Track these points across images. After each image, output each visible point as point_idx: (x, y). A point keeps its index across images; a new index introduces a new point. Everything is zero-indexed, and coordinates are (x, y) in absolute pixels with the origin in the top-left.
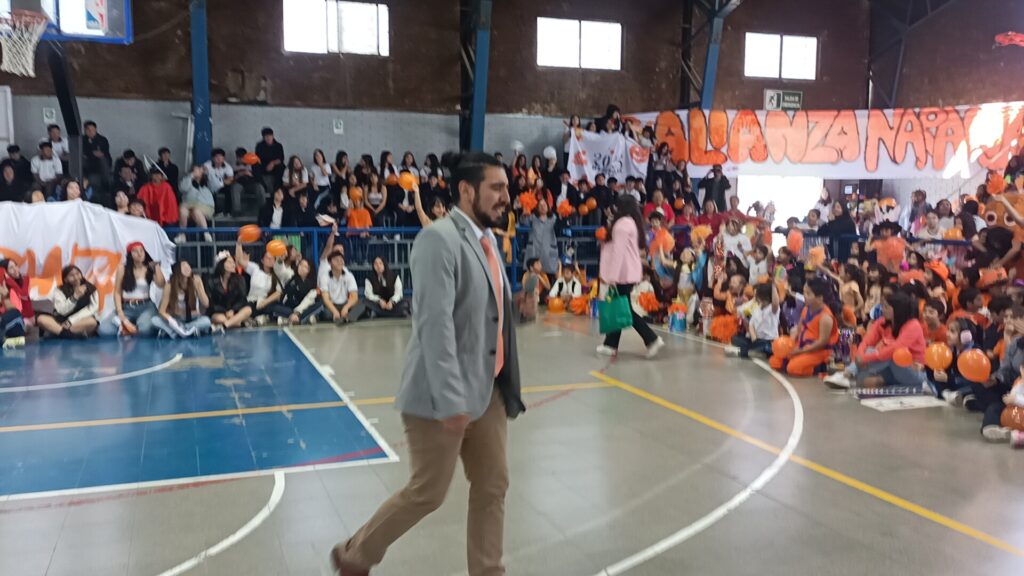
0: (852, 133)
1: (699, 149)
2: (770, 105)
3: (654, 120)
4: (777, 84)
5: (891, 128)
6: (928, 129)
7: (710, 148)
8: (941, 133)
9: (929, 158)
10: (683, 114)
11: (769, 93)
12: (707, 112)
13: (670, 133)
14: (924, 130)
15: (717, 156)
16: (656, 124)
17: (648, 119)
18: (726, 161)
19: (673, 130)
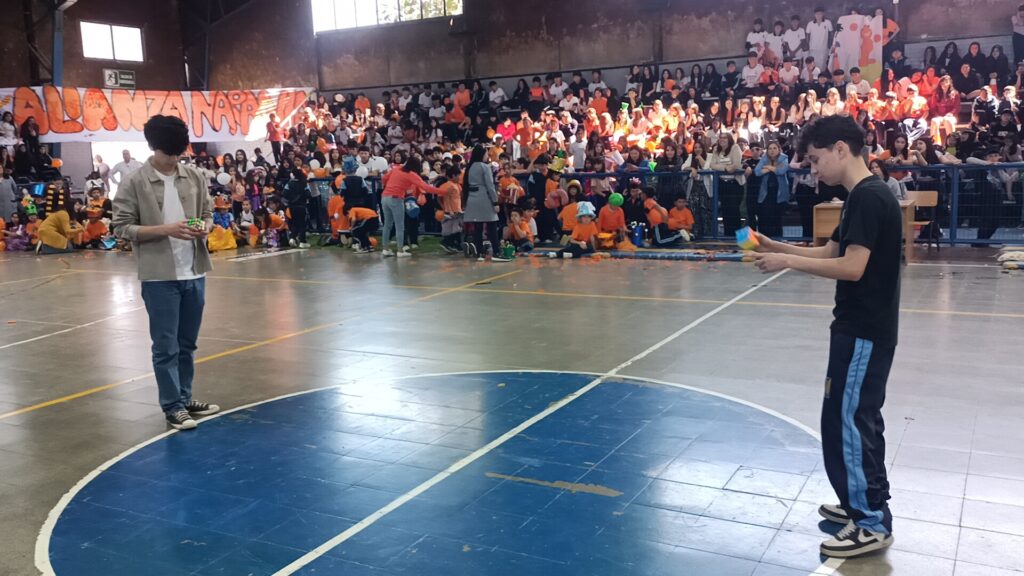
0: (181, 108)
1: (58, 120)
2: (110, 82)
3: (12, 94)
4: (113, 64)
5: (209, 105)
6: (235, 106)
7: (67, 118)
8: (244, 109)
9: (238, 127)
10: (38, 90)
11: (108, 72)
12: (60, 89)
13: (28, 106)
14: (232, 106)
15: (74, 125)
16: (14, 98)
17: (6, 94)
18: (83, 129)
19: (31, 103)
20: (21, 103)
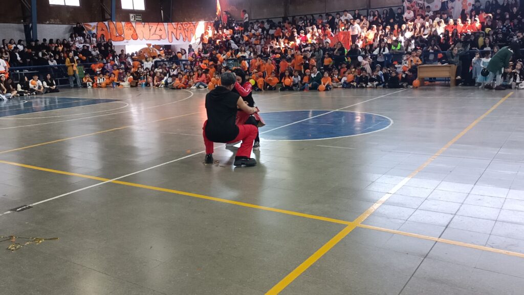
0: (163, 30)
1: (114, 36)
2: (132, 20)
3: (96, 25)
4: (133, 12)
5: (175, 29)
6: (185, 29)
7: (117, 35)
8: (189, 30)
9: (187, 38)
10: (106, 23)
11: (131, 15)
12: (114, 22)
13: (102, 30)
14: (184, 29)
15: (121, 38)
16: (97, 27)
17: (94, 25)
18: (124, 39)
19: (104, 29)
20: (100, 29)
